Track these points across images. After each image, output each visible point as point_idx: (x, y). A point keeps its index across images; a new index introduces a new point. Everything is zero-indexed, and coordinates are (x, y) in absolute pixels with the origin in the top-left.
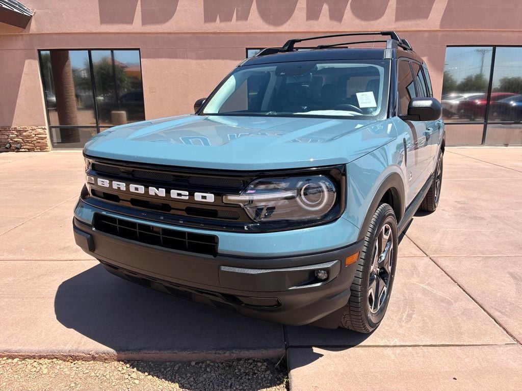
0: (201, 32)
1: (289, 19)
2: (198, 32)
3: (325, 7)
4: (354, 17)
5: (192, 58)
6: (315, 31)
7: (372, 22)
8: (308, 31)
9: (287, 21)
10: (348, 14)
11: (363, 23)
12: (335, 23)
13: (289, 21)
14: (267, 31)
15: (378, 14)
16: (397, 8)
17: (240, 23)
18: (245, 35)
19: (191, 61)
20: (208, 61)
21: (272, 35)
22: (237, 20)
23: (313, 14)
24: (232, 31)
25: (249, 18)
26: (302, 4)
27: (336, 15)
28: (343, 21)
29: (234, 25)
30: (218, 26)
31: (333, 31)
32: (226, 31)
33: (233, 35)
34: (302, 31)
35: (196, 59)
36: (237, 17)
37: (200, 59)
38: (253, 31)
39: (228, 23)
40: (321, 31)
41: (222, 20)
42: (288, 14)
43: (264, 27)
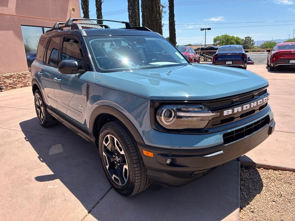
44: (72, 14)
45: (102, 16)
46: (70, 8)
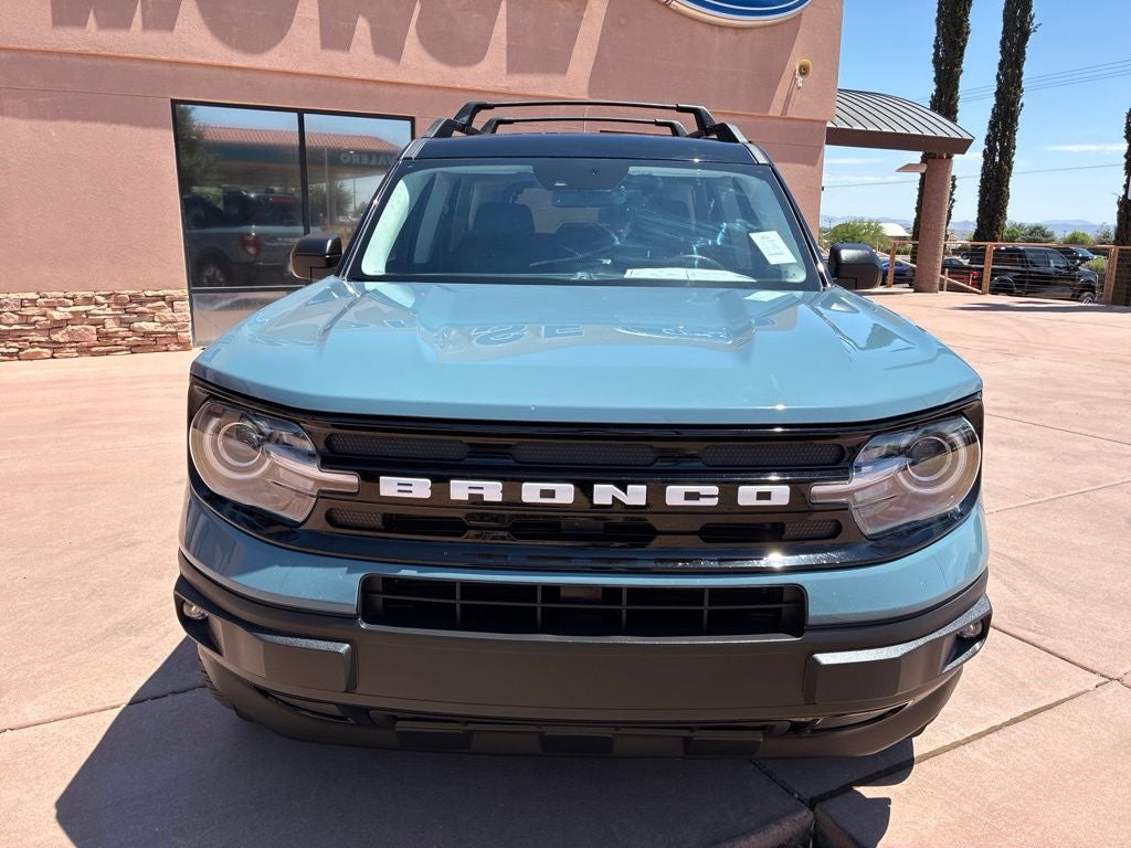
0: (42, 48)
1: (280, 40)
2: (33, 47)
3: (362, 25)
4: (425, 56)
5: (15, 115)
6: (341, 75)
7: (462, 70)
8: (325, 72)
9: (275, 44)
10: (412, 45)
11: (446, 69)
12: (387, 63)
13: (280, 45)
14: (226, 63)
15: (472, 53)
16: (508, 46)
17: (153, 36)
18: (168, 68)
19: (16, 121)
20: (66, 124)
21: (238, 74)
22: (146, 26)
23: (335, 37)
24: (130, 55)
25: (176, 27)
26: (308, 10)
27: (388, 46)
28: (403, 59)
29: (136, 40)
30: (91, 36)
31: (382, 79)
32: (116, 54)
33: (135, 65)
34: (312, 71)
35: (31, 117)
36: (144, 21)
37: (43, 117)
38: (189, 59)
39: (120, 34)
40: (356, 76)
41: (103, 24)
42: (278, 27)
43: (218, 53)
44: (799, 88)
45: (1020, 86)
46: (795, 62)
